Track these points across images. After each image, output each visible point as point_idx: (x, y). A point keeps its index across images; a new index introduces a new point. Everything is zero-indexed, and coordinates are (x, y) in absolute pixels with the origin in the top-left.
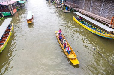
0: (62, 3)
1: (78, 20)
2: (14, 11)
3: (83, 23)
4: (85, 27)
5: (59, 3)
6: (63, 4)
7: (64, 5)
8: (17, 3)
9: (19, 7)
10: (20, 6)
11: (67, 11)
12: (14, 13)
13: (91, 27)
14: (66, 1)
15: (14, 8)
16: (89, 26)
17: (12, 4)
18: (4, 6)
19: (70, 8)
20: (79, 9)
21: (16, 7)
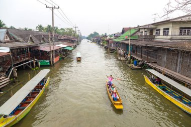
0: (127, 54)
1: (154, 83)
2: (56, 60)
3: (164, 89)
4: (168, 97)
5: (122, 53)
6: (129, 56)
7: (131, 57)
8: (63, 50)
9: (64, 55)
10: (65, 53)
11: (136, 67)
12: (54, 62)
13: (181, 99)
14: (134, 52)
15: (56, 56)
16: (176, 97)
17: (55, 51)
18: (45, 51)
19: (141, 63)
20: (156, 65)
21: (59, 54)
